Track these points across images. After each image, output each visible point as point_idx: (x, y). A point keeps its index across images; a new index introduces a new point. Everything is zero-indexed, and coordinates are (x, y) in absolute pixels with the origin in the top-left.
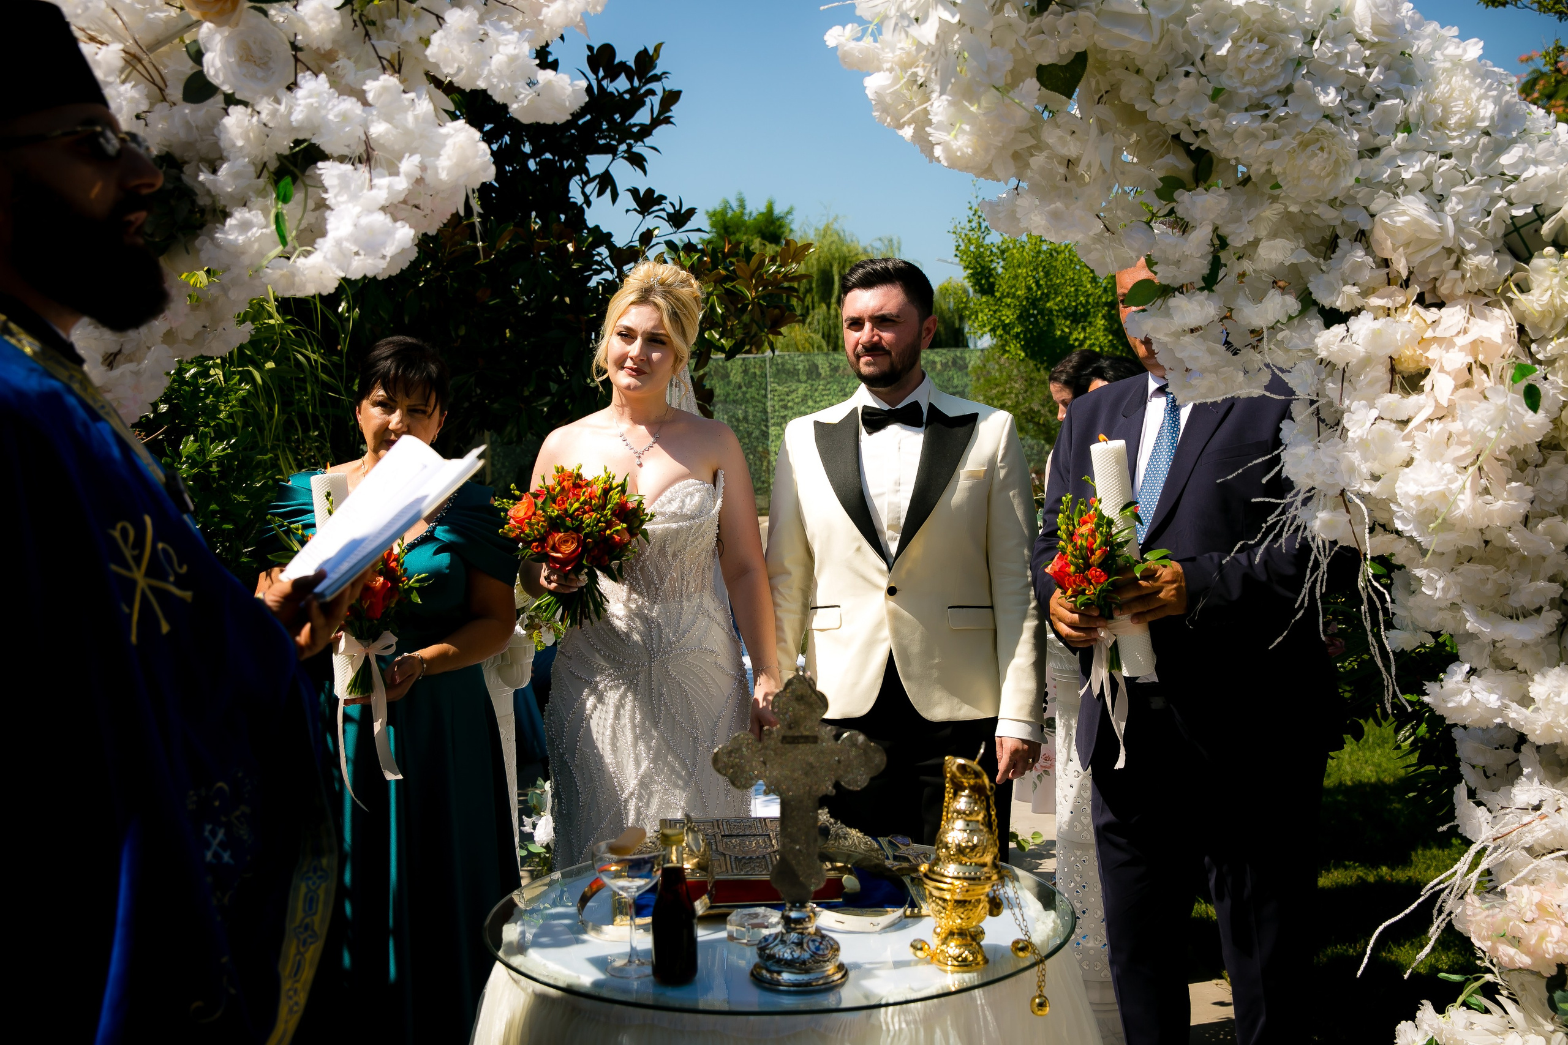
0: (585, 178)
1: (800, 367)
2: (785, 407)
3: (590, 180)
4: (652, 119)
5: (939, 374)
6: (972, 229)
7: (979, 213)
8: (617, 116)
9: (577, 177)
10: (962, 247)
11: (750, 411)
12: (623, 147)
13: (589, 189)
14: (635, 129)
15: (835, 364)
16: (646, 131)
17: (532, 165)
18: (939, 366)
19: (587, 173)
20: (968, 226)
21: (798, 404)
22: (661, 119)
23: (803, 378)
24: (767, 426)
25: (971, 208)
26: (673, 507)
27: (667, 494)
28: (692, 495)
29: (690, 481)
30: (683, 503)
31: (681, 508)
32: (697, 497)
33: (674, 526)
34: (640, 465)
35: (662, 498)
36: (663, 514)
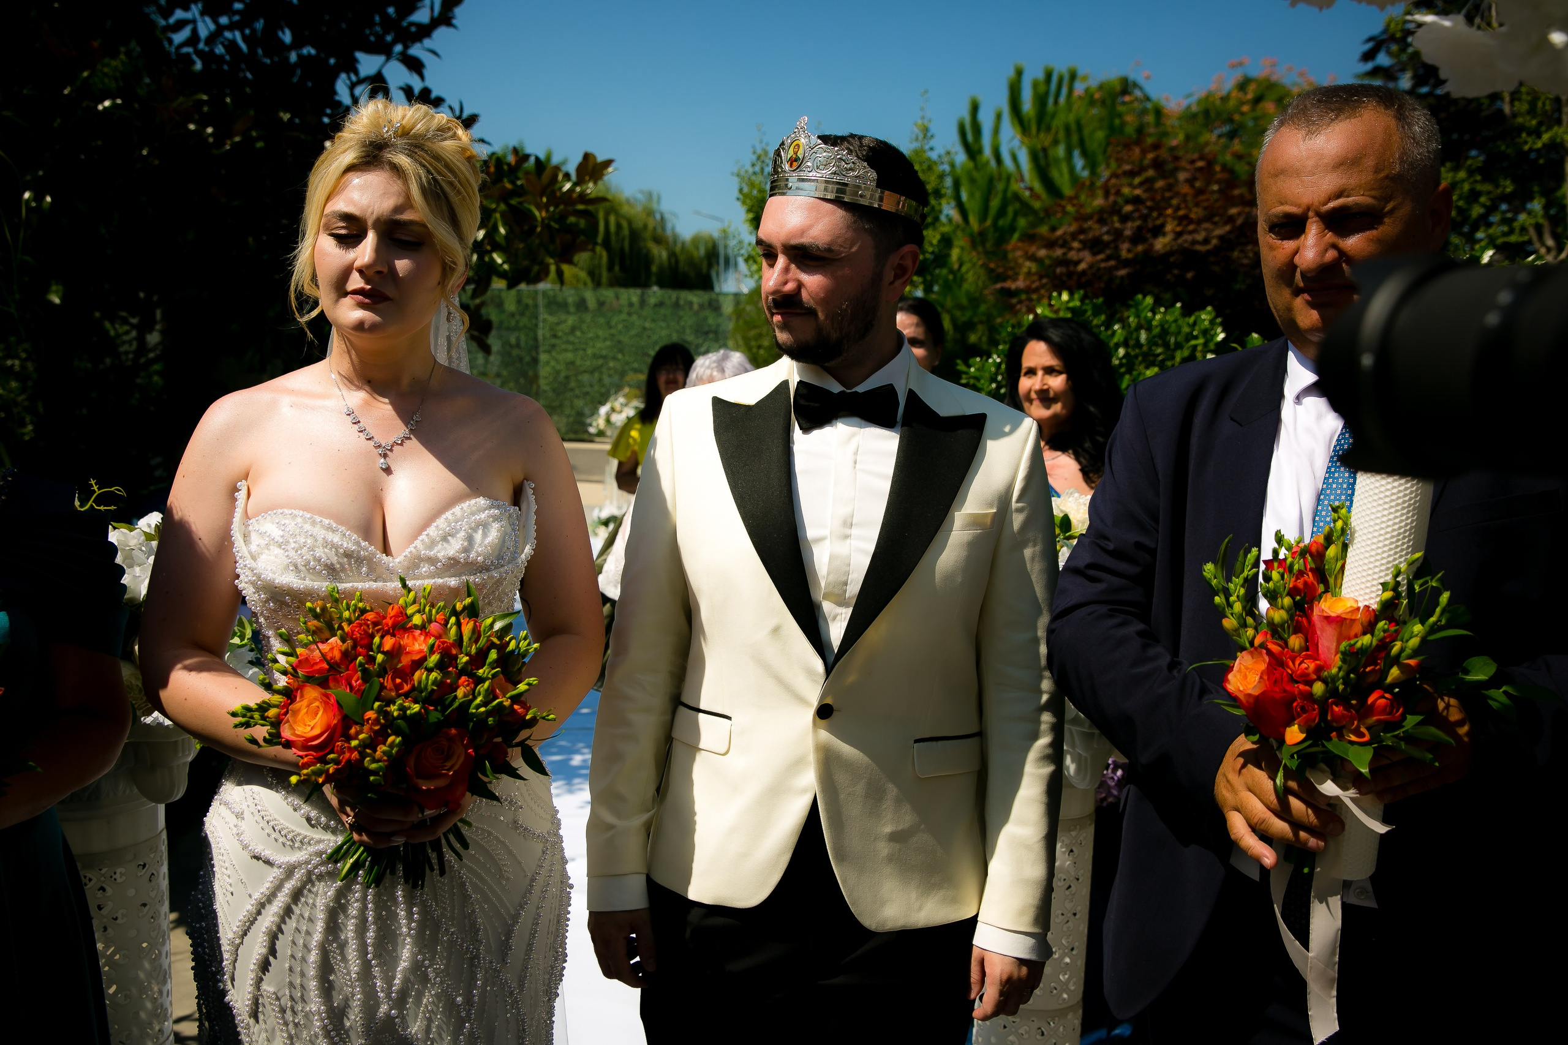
0: (354, 78)
1: (570, 300)
2: (555, 336)
3: (360, 82)
4: (432, 19)
5: (696, 313)
6: (755, 173)
7: (762, 158)
8: (391, 10)
9: (343, 76)
10: (746, 190)
11: (523, 338)
12: (398, 48)
13: (358, 91)
14: (413, 29)
15: (602, 299)
16: (424, 31)
17: (293, 57)
18: (696, 307)
19: (356, 73)
20: (751, 170)
21: (566, 334)
22: (444, 19)
23: (572, 309)
24: (537, 353)
25: (754, 153)
26: (453, 548)
27: (441, 522)
28: (485, 525)
29: (482, 501)
30: (470, 539)
31: (466, 550)
32: (494, 533)
33: (453, 582)
34: (388, 471)
35: (432, 531)
36: (432, 561)
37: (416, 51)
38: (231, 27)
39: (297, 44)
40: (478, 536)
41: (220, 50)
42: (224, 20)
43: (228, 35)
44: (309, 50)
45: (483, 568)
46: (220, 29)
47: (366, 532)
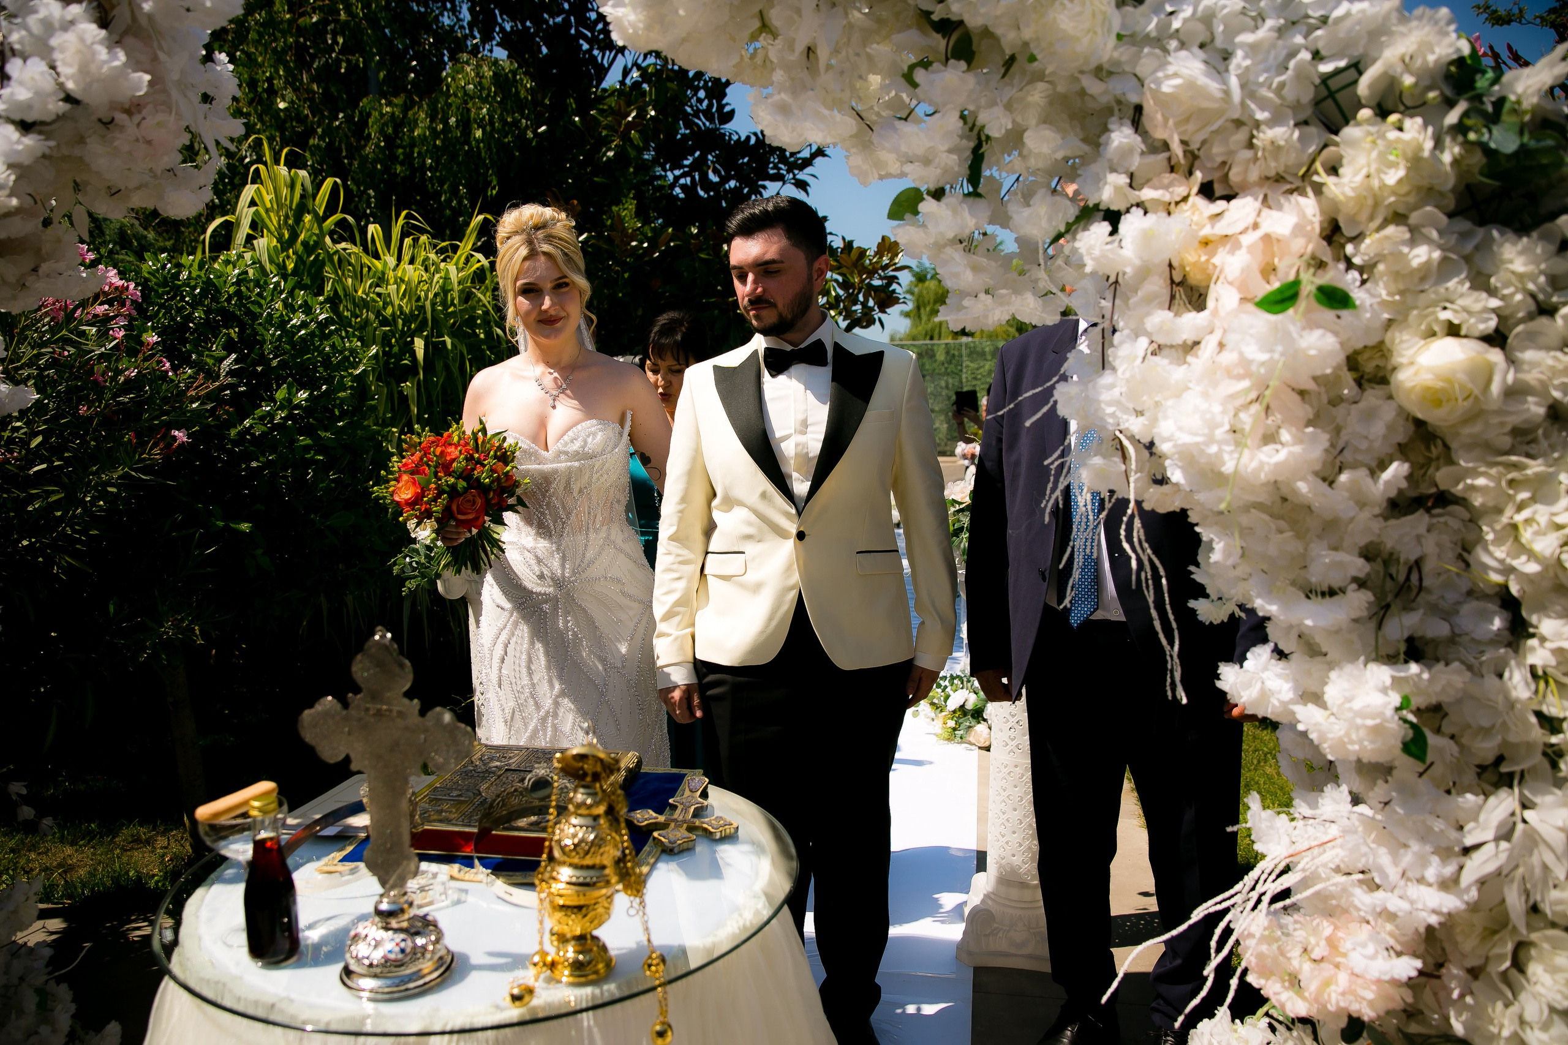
12: (790, 175)
26: (576, 446)
27: (570, 433)
28: (594, 434)
29: (594, 421)
30: (585, 442)
31: (583, 447)
32: (599, 436)
33: (576, 464)
34: (554, 407)
35: (566, 438)
36: (566, 453)
37: (801, 176)
38: (684, 175)
39: (724, 180)
40: (590, 440)
41: (678, 190)
42: (677, 172)
43: (682, 181)
44: (732, 184)
45: (592, 457)
46: (677, 178)
47: (535, 439)
